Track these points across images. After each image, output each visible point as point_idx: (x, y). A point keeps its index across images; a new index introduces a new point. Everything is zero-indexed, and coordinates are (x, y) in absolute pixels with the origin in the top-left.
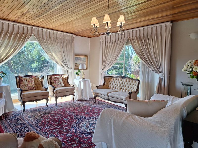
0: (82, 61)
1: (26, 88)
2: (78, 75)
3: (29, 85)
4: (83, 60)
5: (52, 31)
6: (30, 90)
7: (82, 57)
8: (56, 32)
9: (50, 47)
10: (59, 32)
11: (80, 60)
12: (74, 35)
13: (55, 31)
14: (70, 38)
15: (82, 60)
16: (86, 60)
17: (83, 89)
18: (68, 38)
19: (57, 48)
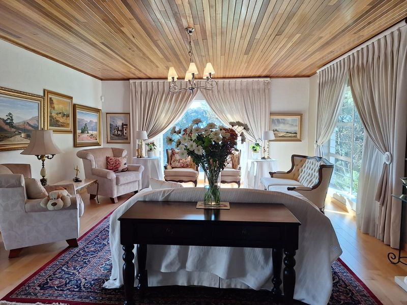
0: (287, 125)
1: (177, 164)
2: (255, 150)
3: (181, 161)
4: (290, 122)
5: (227, 81)
6: (183, 167)
7: (289, 118)
8: (234, 80)
9: (223, 106)
10: (239, 80)
11: (284, 123)
12: (269, 79)
13: (231, 80)
14: (262, 86)
15: (288, 123)
16: (298, 123)
17: (255, 176)
18: (256, 87)
19: (234, 107)
